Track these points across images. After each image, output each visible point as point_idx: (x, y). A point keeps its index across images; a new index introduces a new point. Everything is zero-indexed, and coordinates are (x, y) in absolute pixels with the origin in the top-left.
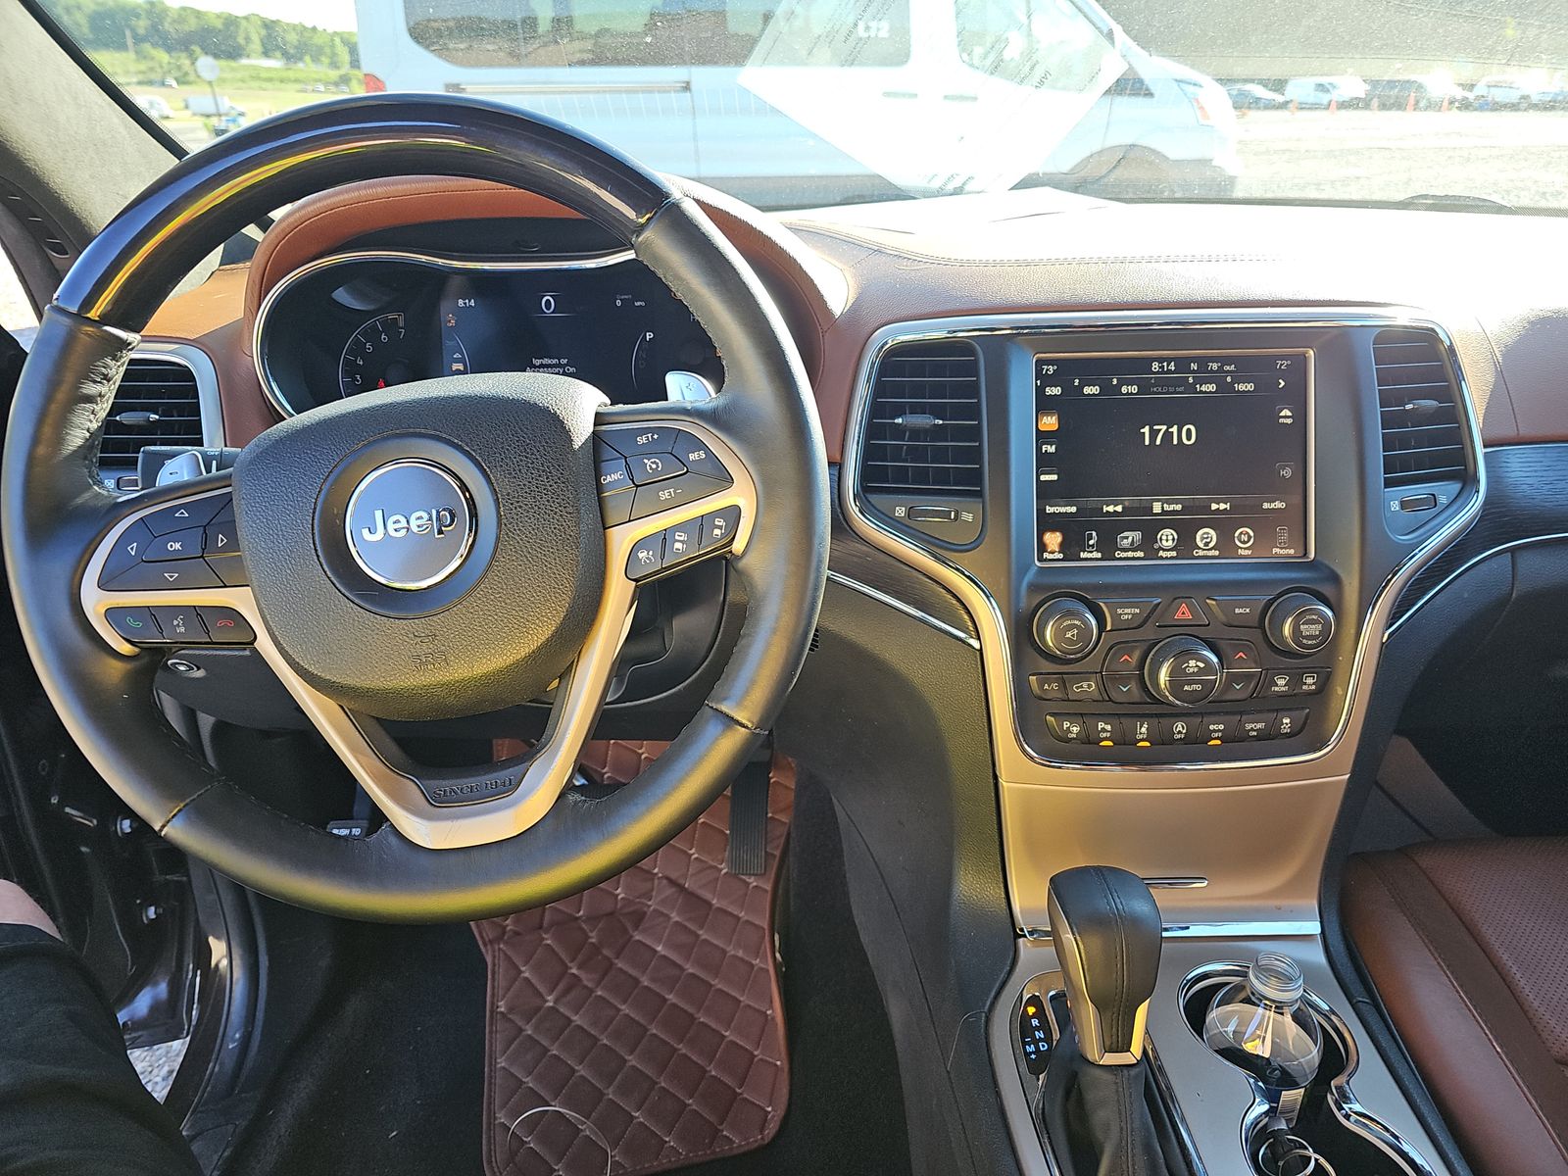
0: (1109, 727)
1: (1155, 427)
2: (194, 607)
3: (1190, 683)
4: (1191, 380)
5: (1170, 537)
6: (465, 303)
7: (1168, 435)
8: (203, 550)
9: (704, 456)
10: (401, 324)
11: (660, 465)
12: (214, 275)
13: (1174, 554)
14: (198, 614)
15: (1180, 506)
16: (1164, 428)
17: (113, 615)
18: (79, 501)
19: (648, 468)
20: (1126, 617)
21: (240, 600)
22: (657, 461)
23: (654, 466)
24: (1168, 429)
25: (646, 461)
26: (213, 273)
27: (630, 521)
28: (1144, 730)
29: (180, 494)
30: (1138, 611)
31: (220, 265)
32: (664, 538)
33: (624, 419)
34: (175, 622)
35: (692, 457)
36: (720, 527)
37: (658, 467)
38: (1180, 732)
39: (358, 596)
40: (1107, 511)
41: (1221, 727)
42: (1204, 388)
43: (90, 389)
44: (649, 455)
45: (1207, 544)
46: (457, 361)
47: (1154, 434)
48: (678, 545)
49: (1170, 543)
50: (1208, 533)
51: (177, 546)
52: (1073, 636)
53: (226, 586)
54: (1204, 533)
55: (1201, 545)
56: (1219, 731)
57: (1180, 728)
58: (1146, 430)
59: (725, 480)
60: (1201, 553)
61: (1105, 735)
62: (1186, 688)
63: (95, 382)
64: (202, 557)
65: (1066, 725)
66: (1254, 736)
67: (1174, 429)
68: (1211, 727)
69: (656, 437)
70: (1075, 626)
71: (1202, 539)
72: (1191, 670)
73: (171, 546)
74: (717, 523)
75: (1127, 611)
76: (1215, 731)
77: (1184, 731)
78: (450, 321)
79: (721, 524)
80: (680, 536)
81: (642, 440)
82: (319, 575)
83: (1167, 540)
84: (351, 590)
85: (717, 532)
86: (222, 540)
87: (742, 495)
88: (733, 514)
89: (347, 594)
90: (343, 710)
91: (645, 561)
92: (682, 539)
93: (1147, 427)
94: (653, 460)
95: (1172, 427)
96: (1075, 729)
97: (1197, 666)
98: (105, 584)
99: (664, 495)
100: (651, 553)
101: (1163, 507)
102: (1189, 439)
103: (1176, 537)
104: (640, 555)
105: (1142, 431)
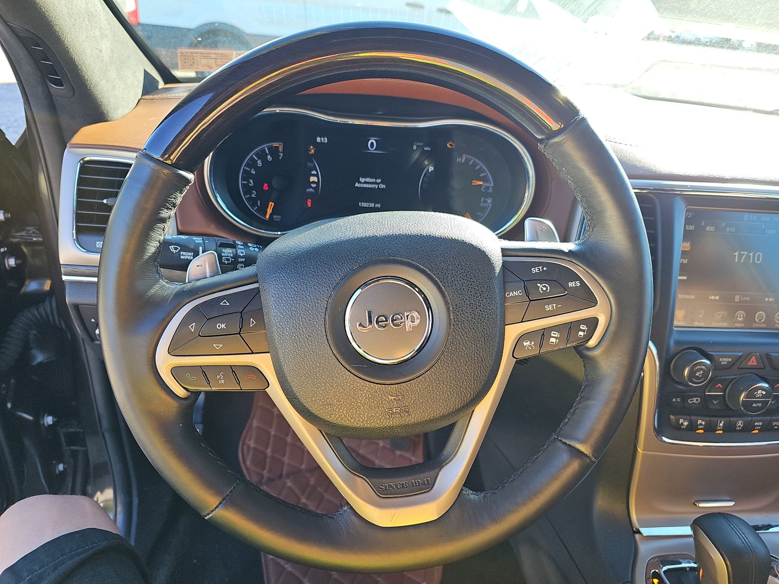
0: (704, 423)
1: (742, 253)
2: (231, 366)
3: (756, 402)
4: (763, 227)
5: (742, 316)
6: (321, 140)
7: (748, 257)
8: (241, 329)
9: (579, 284)
10: (281, 149)
11: (549, 288)
12: (140, 103)
13: (743, 325)
14: (233, 371)
15: (749, 298)
16: (746, 253)
17: (176, 372)
18: (152, 291)
19: (540, 289)
20: (724, 363)
21: (263, 362)
22: (547, 285)
23: (544, 289)
24: (748, 254)
25: (539, 285)
26: (139, 100)
27: (522, 322)
28: (721, 425)
29: (222, 288)
30: (730, 360)
31: (142, 96)
32: (544, 333)
33: (520, 254)
34: (218, 377)
35: (571, 284)
36: (583, 331)
37: (547, 289)
38: (740, 426)
39: (353, 368)
40: (711, 299)
41: (761, 424)
42: (769, 232)
43: (164, 214)
44: (542, 281)
45: (760, 320)
46: (314, 175)
47: (741, 256)
48: (553, 340)
49: (741, 319)
50: (761, 314)
51: (223, 326)
52: (700, 375)
53: (253, 353)
54: (760, 314)
55: (757, 321)
56: (759, 426)
57: (740, 424)
58: (737, 254)
59: (592, 301)
60: (757, 325)
61: (700, 427)
62: (754, 405)
63: (168, 208)
64: (239, 333)
65: (681, 421)
66: (776, 429)
67: (751, 254)
68: (756, 424)
69: (545, 269)
70: (702, 369)
71: (758, 317)
72: (758, 396)
73: (219, 326)
74: (581, 328)
75: (724, 359)
76: (757, 426)
77: (742, 426)
78: (311, 150)
79: (584, 328)
80: (555, 334)
81: (535, 270)
82: (327, 352)
83: (740, 317)
84: (349, 364)
85: (581, 333)
86: (253, 323)
87: (602, 312)
88: (592, 323)
89: (346, 366)
90: (322, 433)
91: (528, 348)
92: (556, 336)
93: (737, 253)
94: (544, 285)
95: (750, 253)
96: (686, 423)
97: (762, 393)
98: (172, 350)
99: (549, 308)
100: (533, 343)
101: (740, 298)
102: (758, 260)
103: (745, 315)
104: (525, 344)
105: (735, 254)
